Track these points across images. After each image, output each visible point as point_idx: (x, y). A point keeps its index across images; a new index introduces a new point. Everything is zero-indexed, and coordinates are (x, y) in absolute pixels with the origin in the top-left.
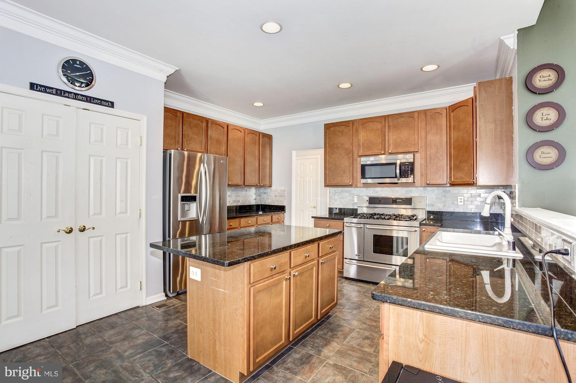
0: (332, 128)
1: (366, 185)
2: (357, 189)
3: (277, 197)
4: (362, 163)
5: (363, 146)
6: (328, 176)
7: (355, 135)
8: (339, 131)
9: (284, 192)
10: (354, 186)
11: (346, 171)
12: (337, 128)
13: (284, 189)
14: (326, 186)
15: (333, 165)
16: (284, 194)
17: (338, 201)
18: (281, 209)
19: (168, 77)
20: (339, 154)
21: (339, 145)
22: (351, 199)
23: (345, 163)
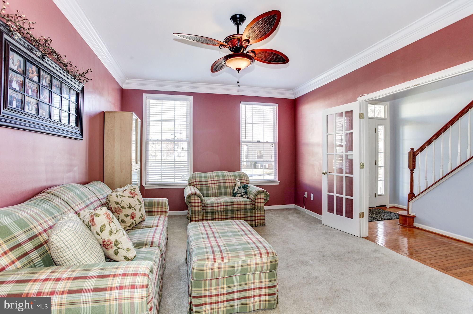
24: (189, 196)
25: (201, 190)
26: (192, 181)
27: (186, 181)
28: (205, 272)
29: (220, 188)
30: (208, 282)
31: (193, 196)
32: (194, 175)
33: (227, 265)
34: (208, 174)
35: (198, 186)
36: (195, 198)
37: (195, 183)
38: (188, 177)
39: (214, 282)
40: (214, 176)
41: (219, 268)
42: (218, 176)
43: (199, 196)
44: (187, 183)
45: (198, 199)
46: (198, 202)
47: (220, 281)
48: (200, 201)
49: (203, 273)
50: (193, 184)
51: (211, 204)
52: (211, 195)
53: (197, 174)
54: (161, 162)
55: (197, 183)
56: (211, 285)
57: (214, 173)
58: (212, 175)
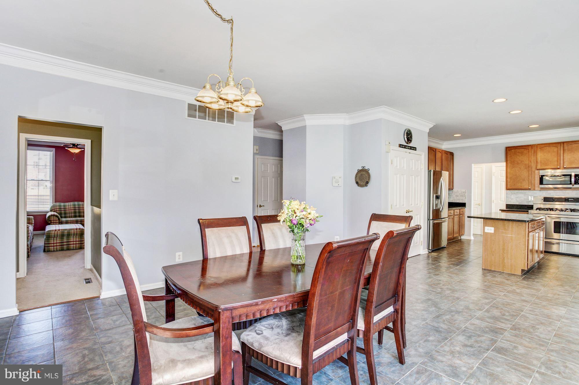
0: (513, 150)
1: (542, 189)
2: (535, 191)
3: (458, 196)
4: (540, 174)
5: (541, 162)
6: (509, 183)
7: (533, 155)
8: (519, 152)
9: (464, 193)
10: (532, 189)
11: (526, 179)
12: (518, 150)
13: (465, 191)
14: (507, 189)
15: (514, 175)
16: (464, 195)
17: (514, 200)
18: (463, 205)
19: (429, 129)
20: (519, 168)
21: (519, 162)
22: (526, 198)
23: (525, 174)
24: (49, 217)
25: (60, 214)
26: (53, 209)
27: (48, 209)
28: (51, 234)
29: (75, 212)
30: (52, 238)
31: (53, 216)
32: (55, 205)
33: (61, 232)
34: (67, 204)
35: (58, 211)
36: (54, 217)
37: (55, 210)
38: (51, 207)
39: (55, 238)
40: (71, 205)
41: (57, 233)
42: (74, 205)
43: (57, 216)
44: (49, 210)
45: (56, 218)
46: (56, 220)
47: (58, 238)
48: (57, 219)
49: (50, 235)
50: (54, 210)
51: (66, 221)
52: (69, 217)
53: (58, 204)
54: (38, 195)
55: (57, 210)
56: (54, 239)
57: (72, 203)
58: (69, 204)
